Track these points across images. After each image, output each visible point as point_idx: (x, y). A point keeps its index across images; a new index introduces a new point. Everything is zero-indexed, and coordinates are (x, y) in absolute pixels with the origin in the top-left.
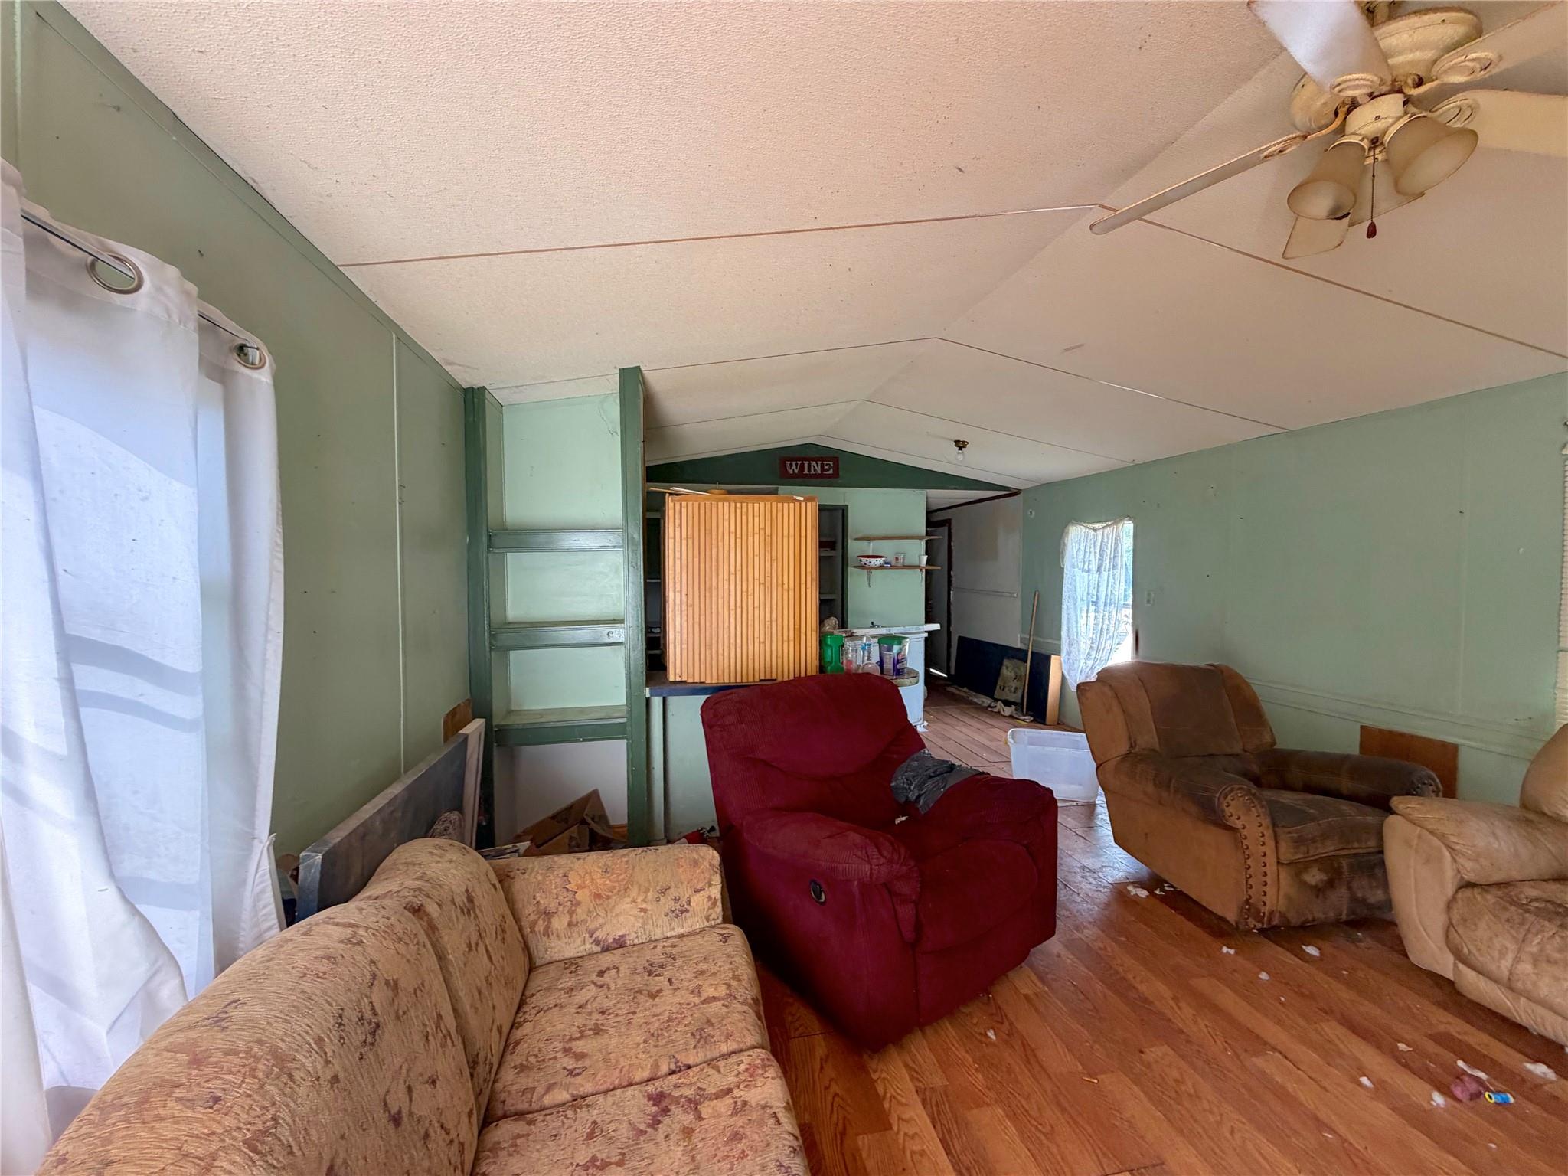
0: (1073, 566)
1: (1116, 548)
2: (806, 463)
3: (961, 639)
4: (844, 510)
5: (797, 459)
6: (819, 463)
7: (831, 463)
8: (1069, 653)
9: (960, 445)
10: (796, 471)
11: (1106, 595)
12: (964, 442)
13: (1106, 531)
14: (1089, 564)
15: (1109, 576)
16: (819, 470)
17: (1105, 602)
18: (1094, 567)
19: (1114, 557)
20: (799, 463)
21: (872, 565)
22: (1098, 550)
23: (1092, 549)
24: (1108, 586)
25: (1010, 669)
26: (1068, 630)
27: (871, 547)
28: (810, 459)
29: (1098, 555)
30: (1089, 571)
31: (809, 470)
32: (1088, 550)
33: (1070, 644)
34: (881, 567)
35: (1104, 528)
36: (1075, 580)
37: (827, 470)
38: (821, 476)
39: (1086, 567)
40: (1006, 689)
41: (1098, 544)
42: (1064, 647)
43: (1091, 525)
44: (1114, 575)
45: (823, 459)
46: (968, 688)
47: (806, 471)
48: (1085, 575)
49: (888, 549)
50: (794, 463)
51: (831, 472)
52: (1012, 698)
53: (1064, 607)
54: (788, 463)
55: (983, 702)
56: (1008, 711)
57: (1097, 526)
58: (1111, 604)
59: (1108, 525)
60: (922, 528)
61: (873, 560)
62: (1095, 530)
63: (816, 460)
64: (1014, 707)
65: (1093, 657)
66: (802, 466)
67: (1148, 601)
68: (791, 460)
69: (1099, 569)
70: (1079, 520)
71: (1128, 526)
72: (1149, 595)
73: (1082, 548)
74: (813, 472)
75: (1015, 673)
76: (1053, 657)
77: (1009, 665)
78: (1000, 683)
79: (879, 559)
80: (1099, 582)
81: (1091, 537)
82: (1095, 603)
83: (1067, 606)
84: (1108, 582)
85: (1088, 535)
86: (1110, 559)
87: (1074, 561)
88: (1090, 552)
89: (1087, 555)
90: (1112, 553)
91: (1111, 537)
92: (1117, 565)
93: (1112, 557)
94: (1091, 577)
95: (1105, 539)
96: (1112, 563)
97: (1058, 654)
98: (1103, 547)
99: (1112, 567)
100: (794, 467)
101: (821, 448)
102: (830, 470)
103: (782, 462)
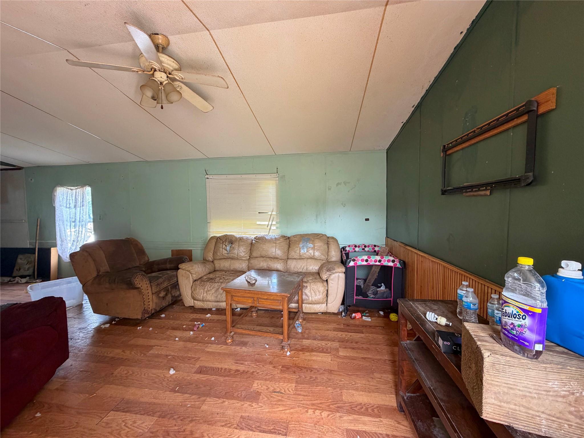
0: (60, 206)
8: (62, 245)
11: (80, 218)
13: (77, 190)
14: (69, 204)
15: (80, 210)
17: (80, 221)
18: (72, 205)
19: (83, 201)
22: (74, 198)
23: (71, 198)
24: (80, 214)
25: (23, 259)
26: (60, 235)
29: (74, 200)
30: (70, 208)
32: (68, 198)
33: (62, 241)
35: (76, 189)
36: (62, 212)
39: (68, 206)
40: (21, 270)
41: (74, 196)
42: (59, 242)
43: (69, 188)
44: (83, 209)
48: (68, 209)
52: (27, 273)
53: (57, 224)
55: (4, 280)
56: (24, 280)
57: (72, 188)
58: (82, 221)
59: (78, 188)
62: (72, 190)
64: (28, 277)
65: (75, 245)
67: (100, 219)
69: (75, 206)
70: (62, 185)
71: (88, 190)
72: (100, 216)
73: (65, 198)
75: (27, 260)
76: (52, 249)
77: (22, 257)
78: (16, 268)
80: (75, 212)
82: (74, 222)
83: (59, 224)
84: (80, 212)
85: (68, 192)
86: (81, 202)
87: (60, 203)
88: (70, 199)
89: (68, 201)
90: (82, 199)
91: (80, 193)
92: (84, 205)
93: (81, 201)
94: (71, 210)
95: (77, 194)
96: (81, 204)
97: (55, 246)
98: (76, 197)
99: (81, 205)
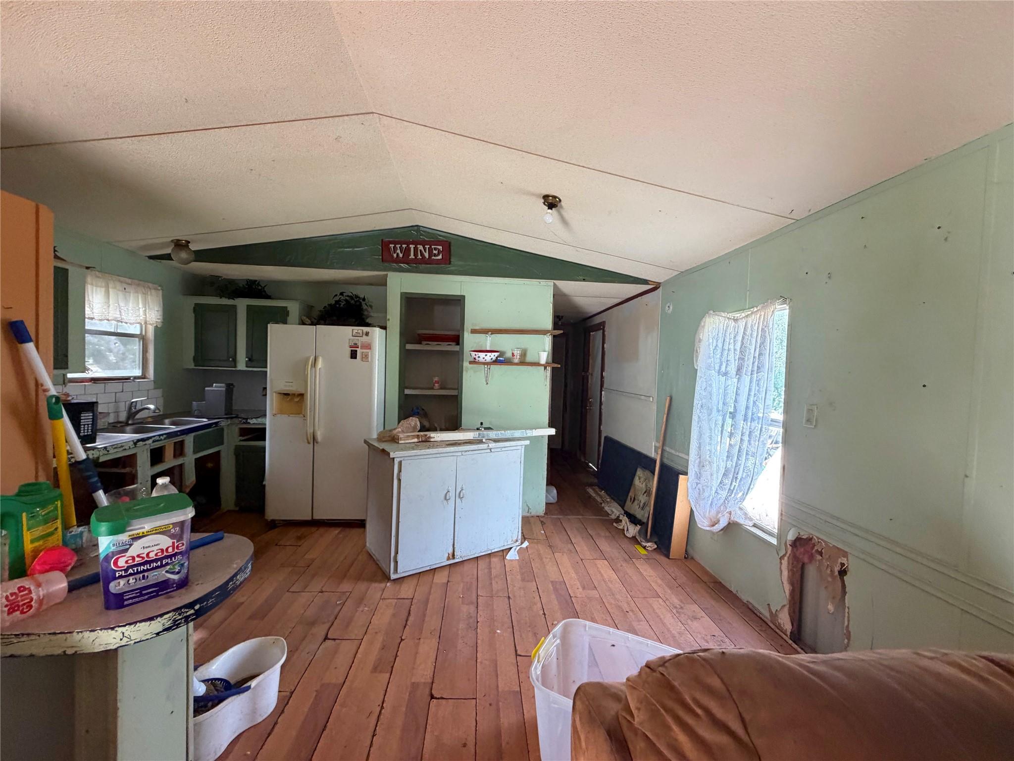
0: (709, 367)
1: (762, 343)
2: (412, 246)
3: (606, 438)
4: (458, 302)
5: (401, 243)
6: (427, 247)
7: (440, 248)
8: (698, 476)
9: (552, 202)
10: (401, 255)
11: (747, 408)
12: (555, 197)
13: (750, 320)
14: (727, 364)
15: (751, 382)
16: (427, 255)
17: (746, 415)
18: (732, 369)
19: (760, 355)
20: (404, 246)
21: (481, 360)
22: (738, 347)
23: (732, 347)
24: (749, 395)
25: (642, 479)
26: (699, 448)
27: (488, 341)
28: (416, 243)
29: (738, 352)
30: (726, 374)
31: (416, 254)
32: (726, 347)
33: (701, 466)
34: (496, 362)
35: (747, 316)
36: (711, 385)
37: (435, 255)
38: (429, 262)
39: (723, 369)
40: (636, 502)
41: (739, 338)
42: (692, 469)
43: (730, 315)
44: (758, 381)
45: (431, 243)
46: (606, 492)
47: (412, 256)
48: (723, 379)
49: (509, 344)
50: (398, 246)
51: (440, 257)
52: (639, 514)
53: (695, 418)
54: (392, 246)
55: (613, 512)
56: (633, 530)
57: (737, 315)
58: (753, 420)
59: (753, 313)
61: (482, 355)
62: (736, 320)
63: (424, 244)
64: (639, 527)
65: (728, 487)
66: (408, 249)
67: (808, 420)
68: (395, 243)
69: (739, 370)
70: (715, 307)
71: (782, 312)
72: (810, 411)
73: (720, 345)
74: (419, 257)
75: (646, 486)
76: (681, 477)
77: (641, 475)
78: (631, 494)
79: (489, 354)
80: (738, 388)
81: (730, 330)
82: (733, 415)
83: (699, 417)
84: (750, 390)
85: (727, 327)
86: (754, 357)
87: (709, 361)
88: (729, 350)
89: (726, 353)
90: (758, 350)
91: (756, 328)
92: (763, 366)
93: (757, 355)
94: (729, 382)
95: (749, 332)
96: (756, 363)
97: (686, 474)
98: (745, 342)
99: (756, 368)
100: (399, 251)
101: (428, 230)
102: (438, 254)
103: (385, 245)
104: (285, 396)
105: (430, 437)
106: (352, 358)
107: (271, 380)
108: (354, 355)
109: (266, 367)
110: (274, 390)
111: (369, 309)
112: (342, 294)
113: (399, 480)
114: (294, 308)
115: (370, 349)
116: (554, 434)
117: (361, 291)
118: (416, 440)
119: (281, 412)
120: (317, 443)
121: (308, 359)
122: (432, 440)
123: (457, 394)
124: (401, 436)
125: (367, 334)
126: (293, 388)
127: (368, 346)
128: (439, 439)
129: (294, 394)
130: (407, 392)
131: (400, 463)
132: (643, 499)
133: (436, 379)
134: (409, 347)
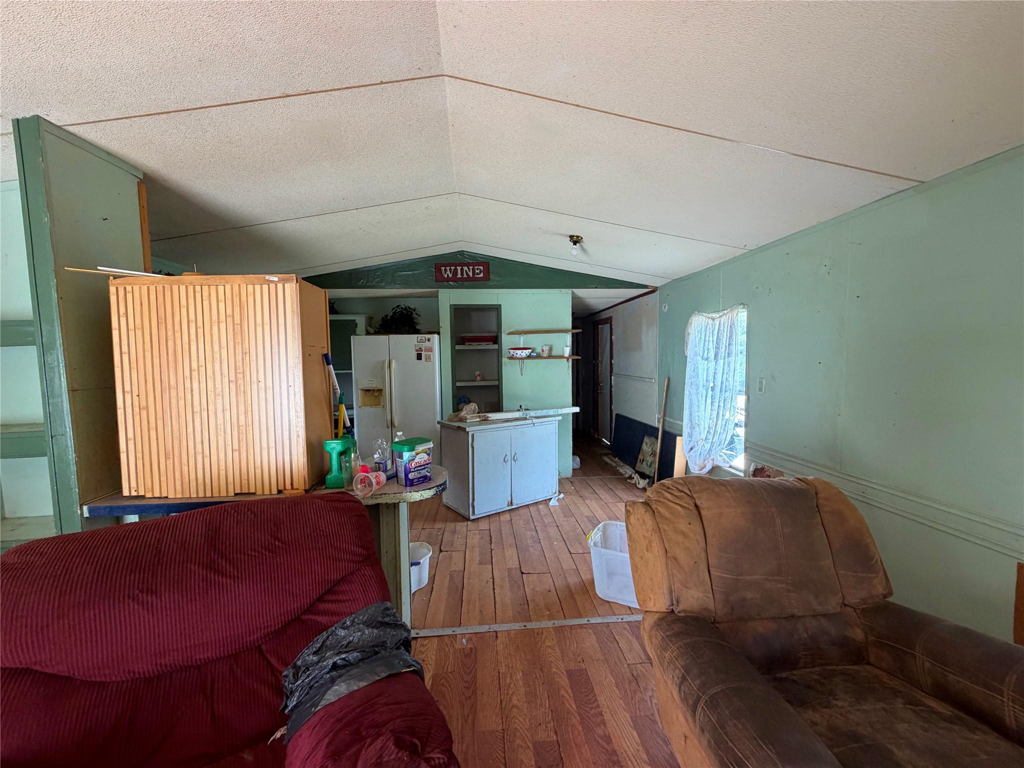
0: (696, 355)
1: (731, 337)
2: (459, 268)
3: (617, 415)
4: (497, 309)
5: (450, 265)
6: (471, 267)
7: (481, 268)
8: (690, 436)
9: (576, 240)
10: (450, 275)
11: (722, 383)
12: (578, 237)
13: (722, 319)
14: (708, 352)
15: (724, 364)
16: (471, 274)
17: (721, 388)
18: (712, 355)
19: (729, 344)
20: (453, 268)
21: (518, 356)
22: (715, 337)
23: (711, 339)
24: (723, 373)
25: (649, 444)
26: (691, 414)
27: (522, 341)
28: (462, 265)
29: (715, 343)
30: (707, 359)
31: (462, 274)
32: (707, 339)
33: (692, 428)
34: (529, 357)
35: (720, 317)
36: (697, 368)
37: (478, 274)
38: (473, 279)
39: (705, 355)
40: (644, 463)
41: (716, 332)
42: (686, 431)
43: (710, 315)
44: (729, 363)
45: (474, 265)
46: (620, 459)
47: (459, 276)
48: (706, 362)
49: (538, 342)
50: (448, 268)
51: (482, 275)
52: (647, 471)
53: (687, 392)
54: (443, 268)
55: (626, 472)
56: (643, 483)
57: (714, 315)
58: (726, 391)
59: (724, 314)
60: (568, 323)
61: (519, 352)
62: (713, 319)
63: (468, 265)
64: (647, 480)
65: (710, 441)
66: (456, 270)
67: (760, 389)
68: (446, 266)
69: (716, 355)
70: (699, 308)
71: (742, 316)
72: (761, 382)
73: (703, 338)
74: (465, 276)
75: (652, 449)
76: (678, 438)
77: (648, 441)
78: (640, 457)
79: (524, 351)
80: (715, 369)
81: (710, 326)
82: (713, 389)
83: (689, 392)
84: (724, 370)
85: (707, 324)
86: (726, 346)
87: (696, 349)
88: (709, 341)
89: (707, 343)
90: (728, 341)
91: (726, 325)
92: (731, 353)
93: (727, 345)
94: (710, 365)
95: (722, 329)
96: (727, 351)
97: (681, 435)
98: (719, 335)
99: (727, 355)
100: (448, 272)
101: (473, 254)
102: (480, 273)
103: (438, 267)
104: (367, 392)
105: (488, 417)
106: (418, 359)
107: (357, 380)
108: (419, 357)
109: (351, 370)
110: (359, 387)
111: (419, 319)
112: (398, 306)
113: (473, 448)
114: (361, 321)
115: (432, 351)
116: (579, 411)
117: (412, 303)
118: (478, 419)
119: (365, 404)
120: (394, 427)
121: (384, 362)
122: (490, 419)
123: (497, 384)
124: (468, 417)
125: (429, 340)
126: (374, 385)
127: (430, 350)
128: (494, 418)
129: (374, 390)
130: (458, 384)
131: (473, 435)
132: (649, 459)
133: (477, 373)
134: (458, 347)
